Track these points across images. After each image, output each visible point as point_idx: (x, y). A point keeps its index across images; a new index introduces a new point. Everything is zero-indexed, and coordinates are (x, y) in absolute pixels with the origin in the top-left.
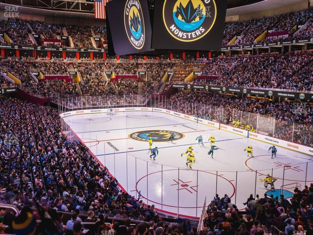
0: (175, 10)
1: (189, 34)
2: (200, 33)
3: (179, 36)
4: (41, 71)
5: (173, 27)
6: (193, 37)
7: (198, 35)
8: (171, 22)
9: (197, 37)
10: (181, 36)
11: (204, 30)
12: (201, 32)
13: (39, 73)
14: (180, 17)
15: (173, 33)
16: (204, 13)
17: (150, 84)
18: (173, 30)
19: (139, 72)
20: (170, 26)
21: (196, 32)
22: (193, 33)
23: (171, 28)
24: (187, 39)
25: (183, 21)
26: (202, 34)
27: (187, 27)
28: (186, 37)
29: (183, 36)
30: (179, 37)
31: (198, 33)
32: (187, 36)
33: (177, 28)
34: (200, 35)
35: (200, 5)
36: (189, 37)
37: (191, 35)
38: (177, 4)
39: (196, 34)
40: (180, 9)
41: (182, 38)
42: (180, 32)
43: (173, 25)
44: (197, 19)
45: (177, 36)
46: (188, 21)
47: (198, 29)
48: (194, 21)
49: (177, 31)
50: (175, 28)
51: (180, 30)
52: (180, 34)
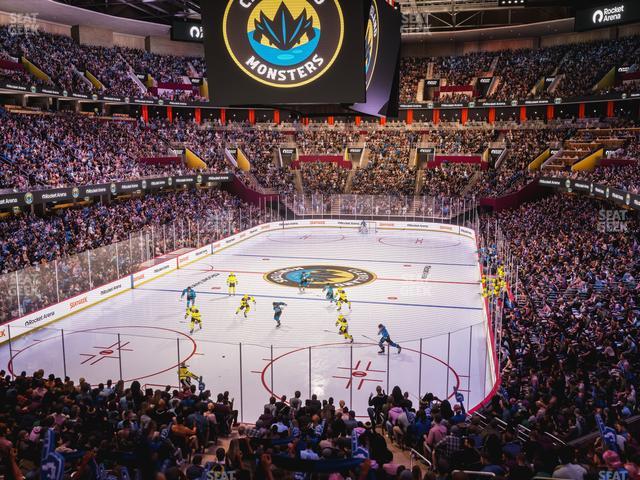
0: (251, 28)
1: (291, 72)
2: (315, 68)
3: (268, 77)
4: (300, 147)
5: (252, 61)
6: (302, 76)
7: (311, 72)
8: (245, 51)
9: (310, 76)
10: (273, 78)
11: (321, 60)
12: (316, 64)
13: (295, 150)
14: (265, 41)
15: (254, 72)
16: (317, 25)
17: (493, 177)
18: (253, 68)
19: (490, 150)
20: (247, 60)
21: (306, 65)
22: (298, 69)
23: (247, 63)
24: (288, 81)
25: (273, 46)
26: (320, 69)
27: (285, 57)
28: (285, 78)
29: (278, 76)
30: (270, 80)
31: (310, 67)
32: (288, 75)
33: (263, 61)
34: (315, 73)
35: (305, 10)
36: (293, 78)
37: (296, 74)
38: (255, 15)
39: (306, 70)
40: (262, 24)
41: (276, 81)
42: (270, 69)
43: (253, 58)
44: (304, 39)
45: (264, 77)
46: (285, 46)
47: (310, 59)
48: (297, 45)
49: (262, 69)
50: (258, 62)
51: (269, 65)
52: (272, 74)
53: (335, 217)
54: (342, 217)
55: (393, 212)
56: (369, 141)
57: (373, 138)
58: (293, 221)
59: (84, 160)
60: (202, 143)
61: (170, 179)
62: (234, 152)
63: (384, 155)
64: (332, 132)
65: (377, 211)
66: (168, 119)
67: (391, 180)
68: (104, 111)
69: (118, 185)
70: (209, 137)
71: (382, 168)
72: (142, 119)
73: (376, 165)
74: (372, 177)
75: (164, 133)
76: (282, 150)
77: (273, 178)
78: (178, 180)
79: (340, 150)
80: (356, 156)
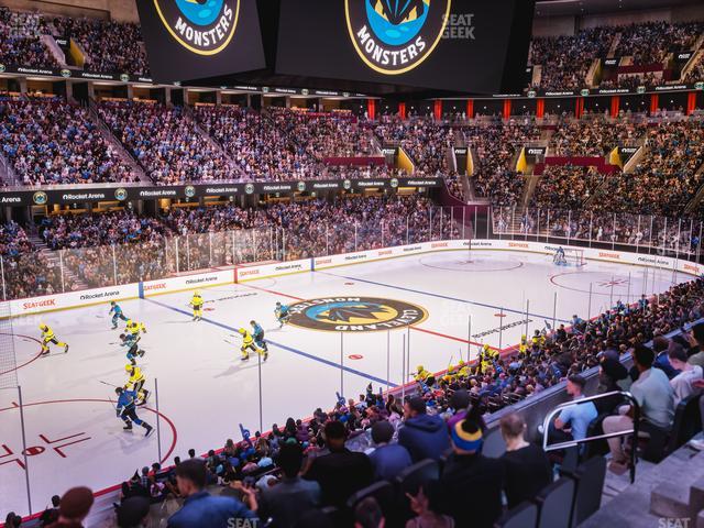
1: (212, 32)
2: (228, 24)
3: (196, 42)
4: (554, 146)
5: (180, 25)
6: (220, 37)
7: (225, 29)
8: (173, 12)
9: (226, 35)
10: (200, 43)
11: (230, 12)
12: (227, 18)
13: (545, 150)
15: (184, 38)
20: (175, 24)
21: (221, 21)
22: (216, 28)
23: (177, 27)
26: (231, 24)
27: (204, 14)
28: (208, 42)
30: (198, 47)
32: (210, 38)
33: (189, 23)
34: (229, 30)
37: (216, 35)
41: (203, 48)
42: (196, 32)
43: (180, 19)
45: (192, 43)
50: (185, 25)
52: (198, 38)
53: (542, 240)
54: (551, 241)
55: (622, 237)
56: (655, 136)
57: (662, 132)
58: (484, 241)
59: (239, 158)
60: (426, 142)
61: (347, 182)
62: (463, 152)
63: (664, 158)
64: (609, 126)
65: (600, 234)
66: (398, 114)
67: (655, 192)
68: (321, 107)
69: (258, 186)
70: (438, 134)
71: (651, 175)
72: (366, 114)
73: (643, 171)
74: (630, 188)
75: (383, 130)
76: (527, 150)
77: (494, 186)
78: (361, 184)
79: (607, 150)
80: (625, 158)
